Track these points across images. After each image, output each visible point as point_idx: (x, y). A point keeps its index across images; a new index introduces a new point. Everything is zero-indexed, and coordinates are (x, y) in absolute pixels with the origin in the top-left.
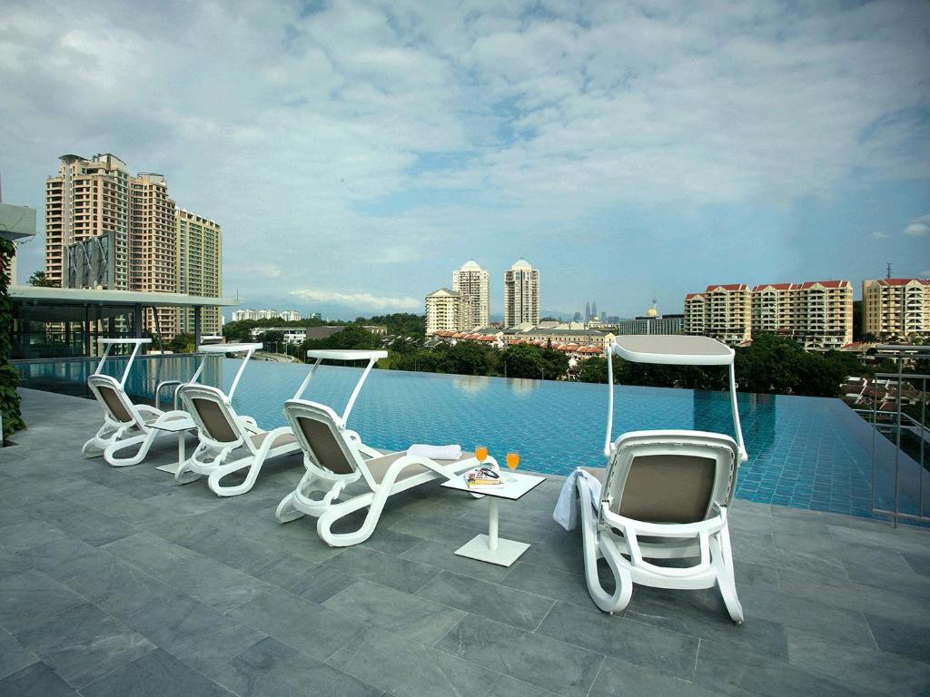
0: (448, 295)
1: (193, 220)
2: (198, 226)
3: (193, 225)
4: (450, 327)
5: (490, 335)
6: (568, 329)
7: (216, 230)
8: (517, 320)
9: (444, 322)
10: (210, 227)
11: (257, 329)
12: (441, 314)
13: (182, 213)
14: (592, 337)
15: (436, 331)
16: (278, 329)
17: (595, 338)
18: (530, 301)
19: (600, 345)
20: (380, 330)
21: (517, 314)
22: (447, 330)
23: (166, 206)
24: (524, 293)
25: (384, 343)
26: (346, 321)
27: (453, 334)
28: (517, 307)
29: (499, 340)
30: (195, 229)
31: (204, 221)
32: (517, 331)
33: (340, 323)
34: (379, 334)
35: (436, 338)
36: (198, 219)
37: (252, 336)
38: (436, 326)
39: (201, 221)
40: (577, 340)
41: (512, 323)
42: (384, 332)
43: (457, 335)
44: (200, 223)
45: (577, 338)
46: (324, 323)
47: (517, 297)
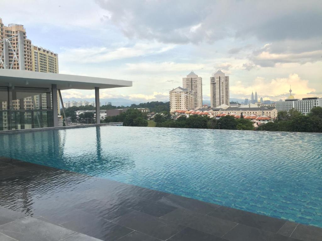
0: (181, 91)
1: (41, 52)
2: (45, 55)
3: (41, 54)
4: (183, 108)
5: (205, 112)
6: (248, 107)
7: (54, 57)
8: (217, 103)
9: (179, 105)
10: (50, 55)
11: (79, 111)
12: (178, 101)
13: (35, 48)
14: (264, 111)
15: (175, 110)
16: (90, 111)
17: (265, 112)
18: (225, 93)
19: (269, 115)
20: (146, 111)
21: (218, 100)
22: (182, 109)
23: (26, 43)
24: (221, 89)
25: (148, 117)
26: (126, 106)
27: (185, 111)
28: (217, 96)
29: (210, 114)
30: (43, 57)
31: (48, 52)
32: (220, 109)
33: (123, 107)
34: (145, 113)
35: (176, 114)
36: (44, 51)
37: (76, 115)
38: (175, 108)
39: (46, 52)
40: (255, 113)
41: (214, 105)
42: (148, 112)
43: (187, 112)
44: (45, 53)
45: (255, 112)
46: (115, 107)
47: (217, 91)
